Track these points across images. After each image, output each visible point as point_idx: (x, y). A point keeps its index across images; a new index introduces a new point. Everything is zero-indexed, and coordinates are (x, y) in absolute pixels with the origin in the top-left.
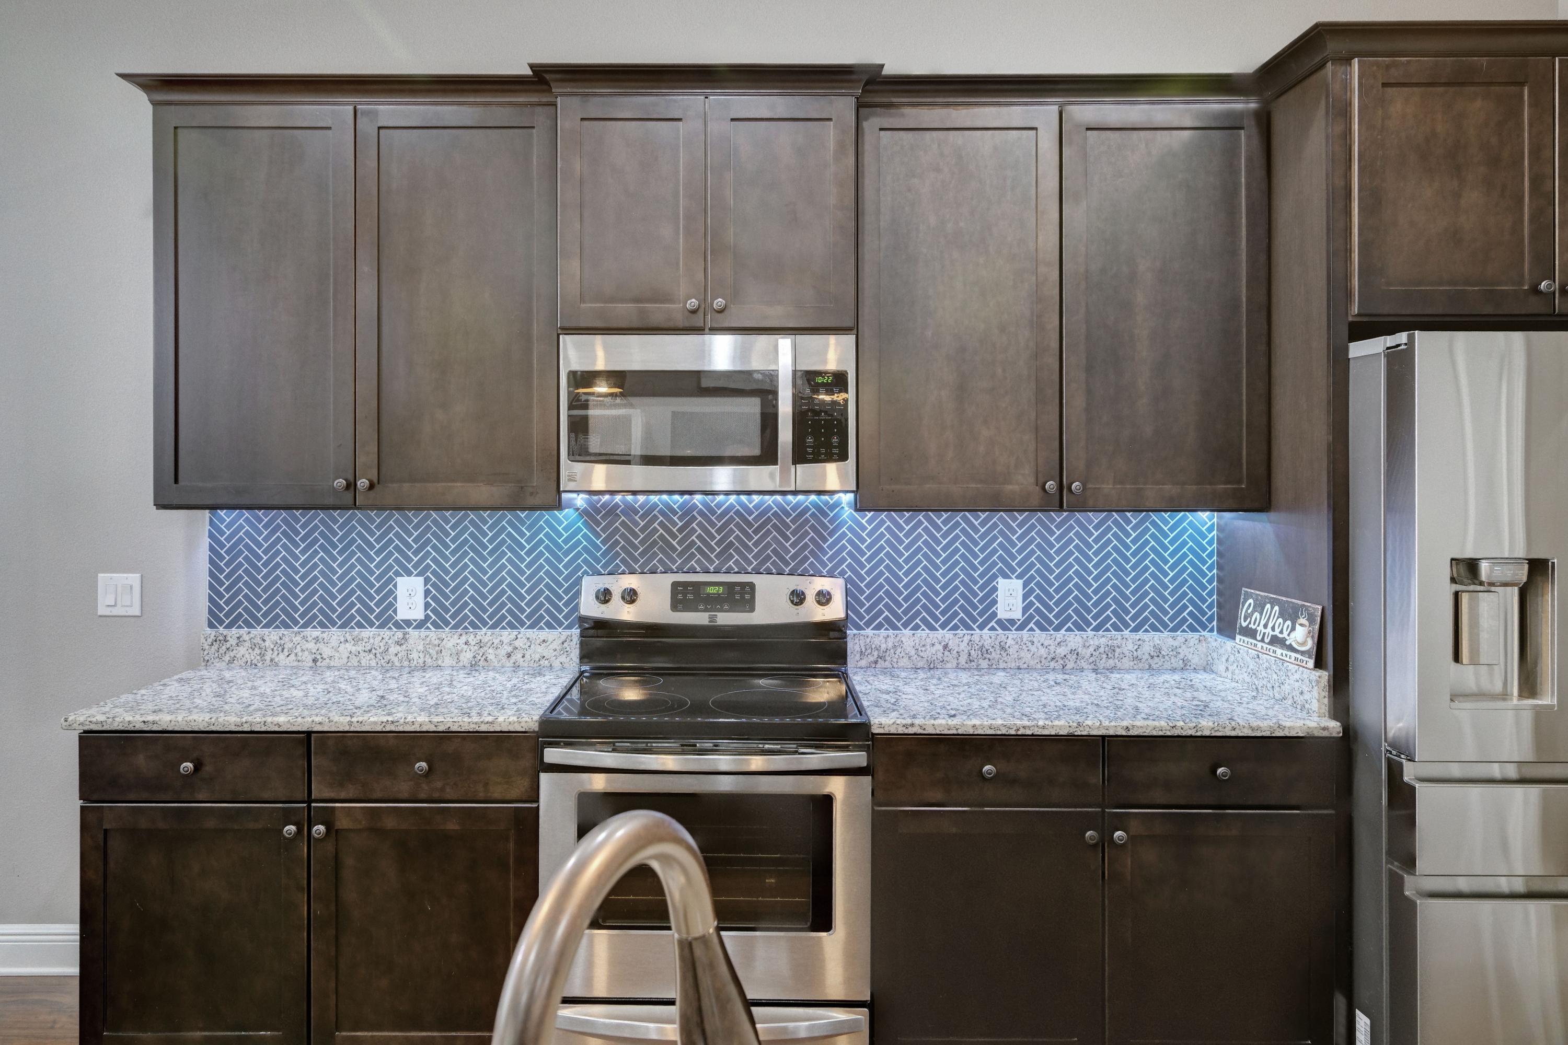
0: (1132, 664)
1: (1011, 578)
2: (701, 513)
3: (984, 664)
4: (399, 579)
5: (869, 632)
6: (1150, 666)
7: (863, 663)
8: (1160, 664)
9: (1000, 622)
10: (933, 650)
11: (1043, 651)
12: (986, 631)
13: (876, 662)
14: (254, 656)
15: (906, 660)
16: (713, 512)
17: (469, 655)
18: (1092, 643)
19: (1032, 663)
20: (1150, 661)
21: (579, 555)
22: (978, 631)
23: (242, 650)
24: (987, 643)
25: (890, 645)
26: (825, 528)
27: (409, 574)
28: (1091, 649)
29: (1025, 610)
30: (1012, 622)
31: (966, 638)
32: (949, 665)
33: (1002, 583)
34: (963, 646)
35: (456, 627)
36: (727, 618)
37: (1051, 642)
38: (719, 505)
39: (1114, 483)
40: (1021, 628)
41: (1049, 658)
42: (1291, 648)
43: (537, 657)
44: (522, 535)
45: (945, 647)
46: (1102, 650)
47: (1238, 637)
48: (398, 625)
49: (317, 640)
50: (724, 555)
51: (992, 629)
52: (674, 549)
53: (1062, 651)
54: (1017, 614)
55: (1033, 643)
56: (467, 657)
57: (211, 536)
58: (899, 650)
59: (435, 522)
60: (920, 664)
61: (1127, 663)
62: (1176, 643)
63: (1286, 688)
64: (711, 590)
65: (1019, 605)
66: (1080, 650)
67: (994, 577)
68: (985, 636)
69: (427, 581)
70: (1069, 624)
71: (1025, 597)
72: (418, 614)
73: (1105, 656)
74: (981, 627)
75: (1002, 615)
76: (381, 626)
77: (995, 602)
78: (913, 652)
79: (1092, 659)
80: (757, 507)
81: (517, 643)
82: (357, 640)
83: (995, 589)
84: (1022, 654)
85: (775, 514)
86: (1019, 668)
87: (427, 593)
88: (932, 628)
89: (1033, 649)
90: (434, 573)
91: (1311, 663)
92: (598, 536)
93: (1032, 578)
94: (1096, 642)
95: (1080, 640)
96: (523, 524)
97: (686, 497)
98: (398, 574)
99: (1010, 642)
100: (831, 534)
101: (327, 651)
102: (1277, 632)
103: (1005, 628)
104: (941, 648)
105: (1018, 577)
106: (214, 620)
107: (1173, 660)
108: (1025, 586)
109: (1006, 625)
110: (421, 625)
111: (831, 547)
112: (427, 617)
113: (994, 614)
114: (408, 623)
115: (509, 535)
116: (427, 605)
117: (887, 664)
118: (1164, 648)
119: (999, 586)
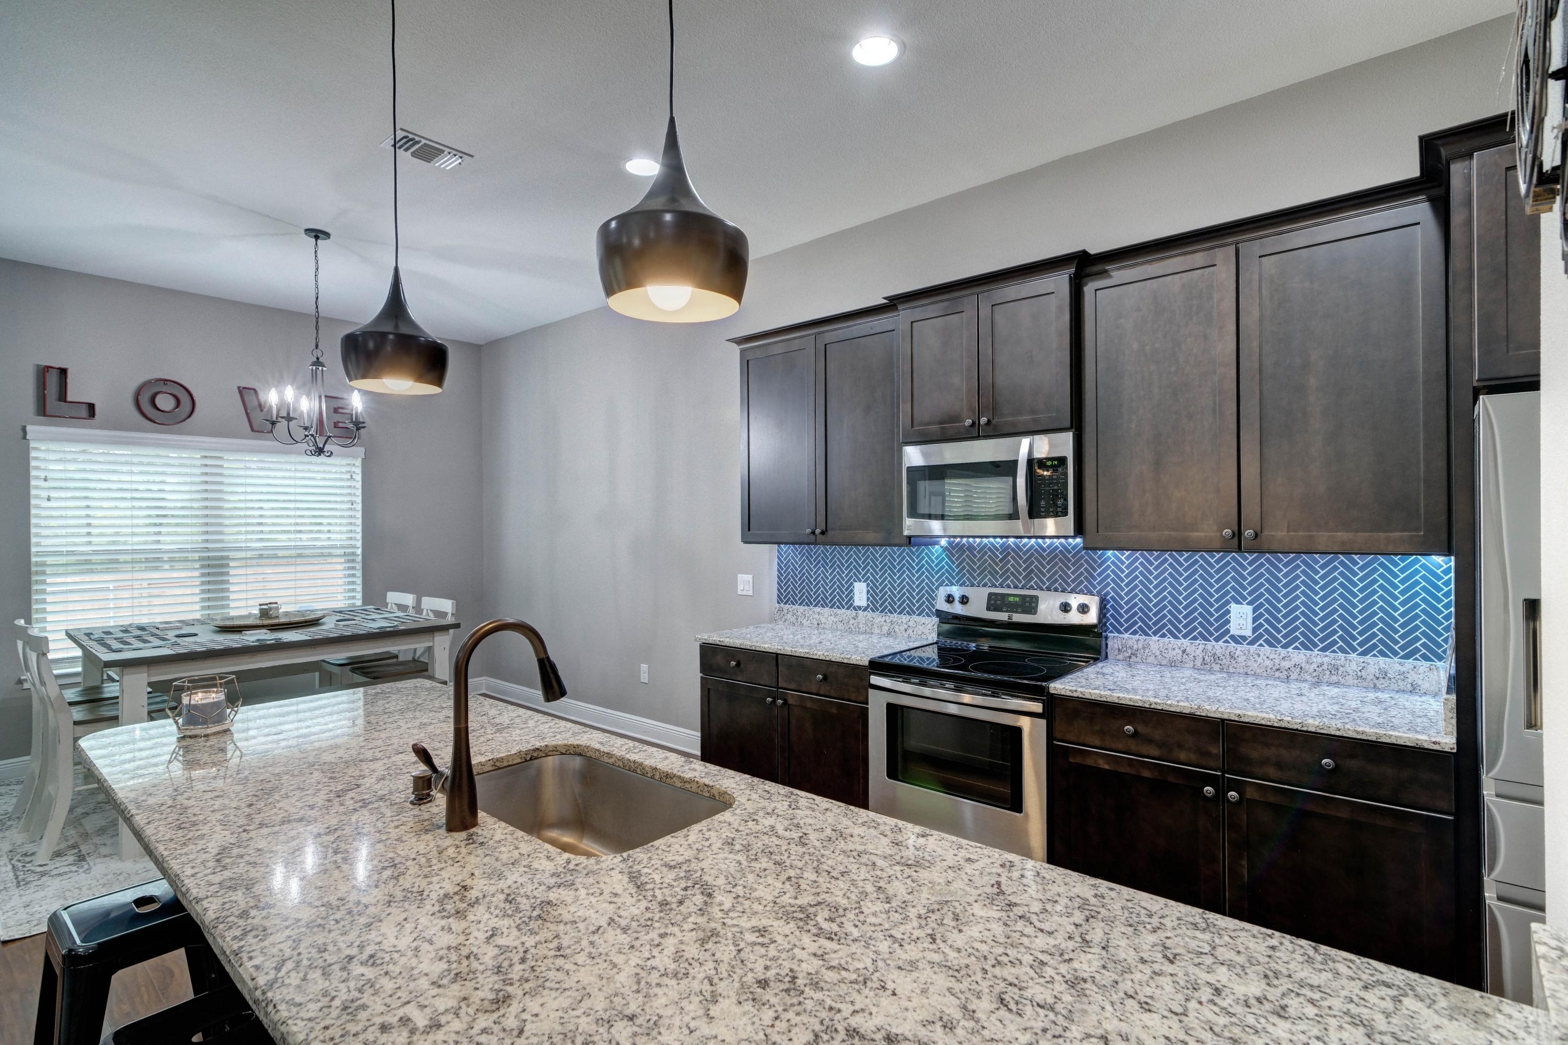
0: (1356, 682)
1: (1241, 604)
2: (1013, 550)
3: (1217, 667)
4: (855, 584)
5: (1126, 636)
6: (1375, 685)
7: (1120, 657)
8: (1386, 684)
9: (1232, 637)
10: (1174, 653)
11: (1268, 663)
12: (1221, 643)
13: (1130, 657)
14: (793, 619)
15: (1152, 658)
16: (1021, 550)
17: (887, 628)
18: (1315, 660)
19: (1258, 671)
20: (1376, 681)
21: (943, 574)
22: (1214, 643)
23: (789, 616)
24: (1219, 652)
25: (1140, 646)
26: (1095, 562)
27: (860, 581)
28: (1314, 666)
29: (1255, 630)
30: (1244, 638)
31: (1201, 647)
32: (1188, 665)
33: (1233, 607)
34: (1199, 652)
35: (882, 612)
36: (1019, 618)
37: (1276, 656)
38: (1024, 545)
39: (1288, 531)
40: (1252, 643)
41: (1274, 668)
43: (920, 632)
44: (914, 561)
45: (1184, 651)
46: (1325, 667)
48: (855, 609)
49: (819, 613)
50: (1028, 578)
51: (1226, 641)
52: (997, 573)
53: (1286, 664)
54: (1248, 632)
55: (1259, 655)
56: (885, 629)
57: (778, 558)
58: (1147, 651)
59: (871, 552)
60: (1164, 662)
61: (1350, 680)
62: (1403, 669)
64: (1011, 599)
65: (1250, 626)
66: (1303, 665)
67: (1228, 602)
68: (1219, 647)
69: (868, 585)
70: (1297, 644)
71: (1255, 620)
72: (864, 603)
73: (1328, 672)
74: (1218, 639)
75: (1234, 630)
76: (848, 609)
77: (1228, 622)
78: (1158, 653)
79: (1314, 674)
80: (1049, 547)
81: (910, 624)
82: (836, 615)
83: (1228, 612)
84: (1249, 663)
85: (1061, 552)
86: (1246, 674)
87: (868, 592)
88: (1176, 637)
89: (1260, 660)
90: (871, 581)
92: (954, 563)
93: (1261, 605)
94: (1319, 660)
95: (1304, 657)
96: (914, 554)
97: (1004, 540)
98: (855, 581)
99: (1238, 653)
101: (823, 620)
103: (1237, 642)
104: (1180, 652)
105: (1249, 604)
106: (780, 600)
107: (1400, 683)
108: (1254, 611)
109: (1239, 639)
110: (865, 609)
111: (1099, 575)
112: (868, 605)
113: (1228, 631)
114: (860, 608)
115: (907, 561)
116: (868, 599)
117: (1138, 659)
118: (1390, 671)
119: (1231, 610)
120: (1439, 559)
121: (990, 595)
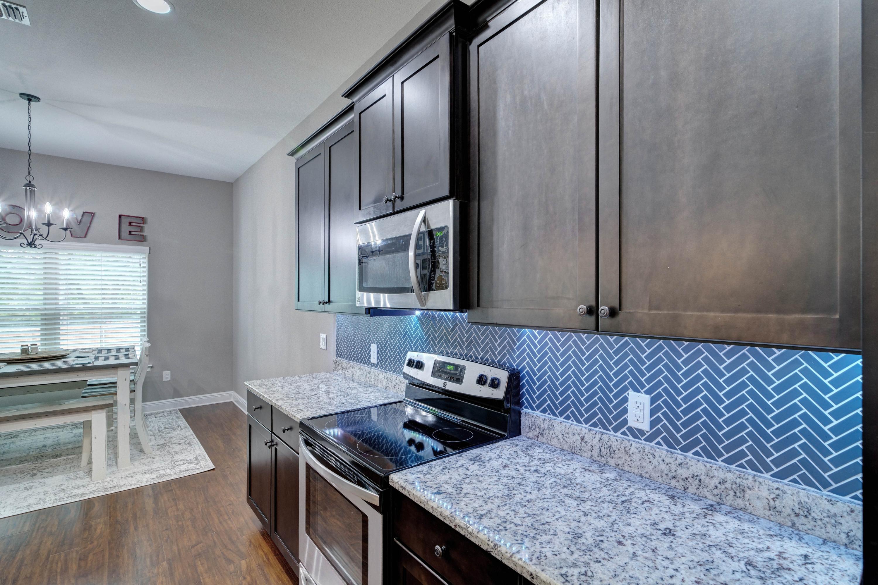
0: (768, 513)
1: (639, 391)
3: (612, 462)
4: (372, 345)
5: (538, 413)
6: (794, 524)
7: (530, 435)
8: (809, 526)
9: (630, 429)
10: (575, 439)
11: (663, 467)
12: (619, 434)
13: (538, 436)
14: (341, 370)
15: (556, 440)
17: (385, 383)
18: (716, 474)
19: (653, 475)
20: (795, 519)
21: (418, 340)
22: (612, 433)
23: (340, 367)
25: (546, 427)
28: (716, 481)
29: (653, 424)
30: (642, 432)
31: (598, 436)
32: (585, 454)
33: (631, 394)
34: (596, 441)
35: (383, 370)
36: (450, 386)
37: (672, 461)
39: (650, 309)
40: (649, 439)
41: (670, 475)
44: (402, 328)
45: (583, 438)
46: (728, 485)
48: (371, 365)
49: (353, 367)
51: (624, 434)
53: (683, 473)
54: (645, 426)
55: (654, 456)
57: (337, 322)
58: (551, 432)
59: (380, 320)
60: (565, 448)
62: (834, 510)
64: (449, 367)
65: (647, 419)
66: (703, 477)
67: (625, 389)
68: (616, 439)
69: (378, 347)
70: (697, 448)
71: (653, 412)
72: (376, 361)
73: (732, 493)
74: (616, 430)
75: (632, 423)
76: (368, 365)
77: (626, 411)
78: (560, 436)
79: (716, 492)
81: (397, 381)
83: (626, 400)
84: (644, 464)
86: (641, 476)
87: (378, 352)
88: (579, 421)
89: (655, 462)
90: (380, 343)
93: (659, 396)
94: (721, 475)
95: (703, 468)
96: (402, 323)
98: (372, 342)
99: (633, 449)
100: (518, 340)
101: (355, 372)
103: (635, 436)
104: (579, 438)
105: (646, 392)
107: (829, 528)
108: (653, 401)
109: (636, 433)
110: (377, 366)
111: (518, 349)
112: (378, 363)
113: (625, 422)
114: (374, 365)
115: (398, 328)
116: (378, 358)
117: (544, 440)
118: (814, 509)
119: (629, 397)
121: (436, 362)
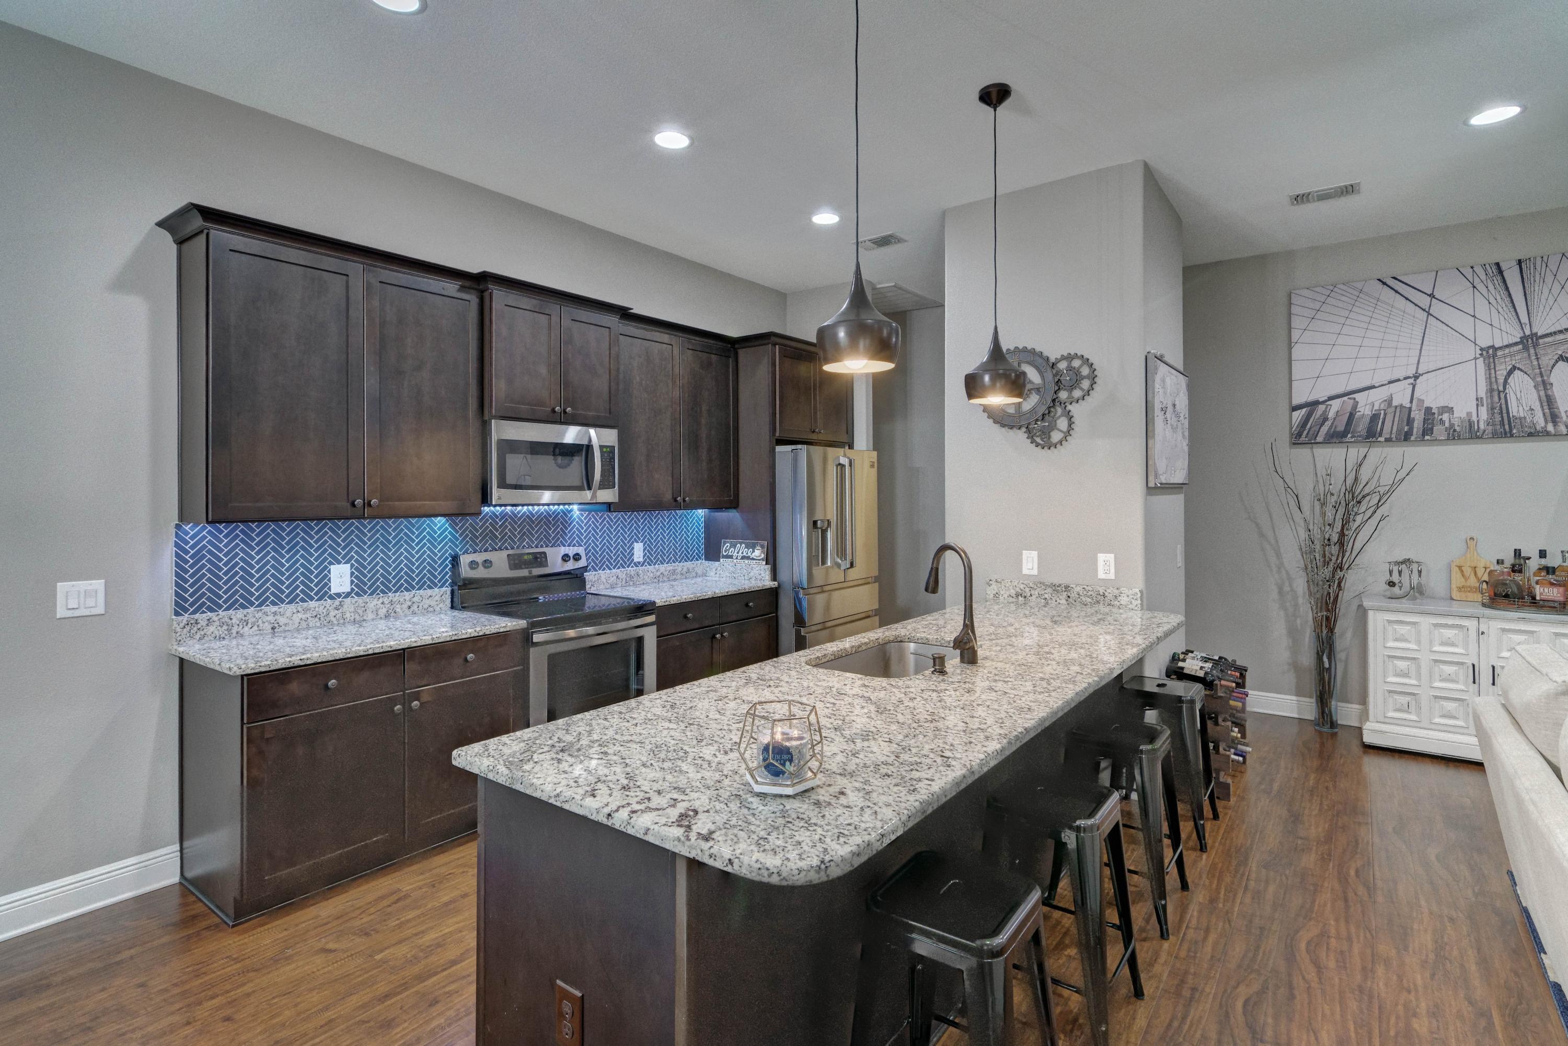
1: (639, 542)
2: (510, 517)
3: (631, 583)
4: (332, 567)
5: (595, 570)
6: (685, 576)
8: (689, 574)
9: (635, 564)
10: (612, 579)
11: (650, 574)
14: (223, 631)
15: (603, 585)
16: (516, 516)
17: (384, 610)
19: (648, 581)
21: (447, 543)
24: (633, 573)
26: (567, 523)
27: (339, 563)
28: (668, 572)
29: (644, 557)
30: (639, 563)
31: (625, 571)
32: (619, 586)
33: (635, 545)
34: (623, 574)
35: (371, 594)
36: (537, 571)
37: (654, 569)
38: (519, 513)
40: (642, 566)
41: (654, 576)
42: (753, 559)
43: (426, 606)
44: (413, 533)
45: (617, 577)
47: (721, 560)
48: (331, 598)
49: (275, 613)
50: (521, 540)
51: (632, 567)
52: (497, 537)
53: (657, 572)
54: (641, 560)
55: (648, 571)
56: (382, 612)
57: (177, 545)
58: (600, 581)
59: (357, 528)
60: (608, 587)
61: (679, 577)
62: (692, 567)
63: (752, 574)
64: (526, 557)
65: (642, 555)
66: (664, 573)
67: (633, 542)
68: (631, 570)
69: (352, 566)
70: (659, 562)
71: (644, 551)
72: (347, 588)
73: (672, 573)
74: (628, 567)
75: (636, 560)
76: (320, 599)
77: (633, 554)
78: (605, 581)
79: (668, 576)
80: (537, 513)
81: (415, 599)
82: (306, 610)
83: (633, 548)
84: (645, 575)
87: (352, 573)
88: (611, 569)
89: (648, 573)
90: (357, 561)
91: (764, 563)
92: (457, 532)
93: (646, 542)
94: (668, 569)
95: (664, 568)
96: (414, 526)
97: (503, 508)
98: (331, 563)
99: (642, 571)
100: (569, 526)
101: (282, 620)
102: (745, 554)
103: (637, 566)
104: (615, 577)
105: (641, 542)
106: (180, 608)
108: (644, 545)
109: (637, 564)
110: (348, 595)
111: (569, 532)
112: (352, 590)
113: (633, 560)
114: (339, 595)
115: (406, 534)
116: (352, 582)
118: (689, 569)
119: (635, 547)
120: (700, 511)
121: (508, 555)
